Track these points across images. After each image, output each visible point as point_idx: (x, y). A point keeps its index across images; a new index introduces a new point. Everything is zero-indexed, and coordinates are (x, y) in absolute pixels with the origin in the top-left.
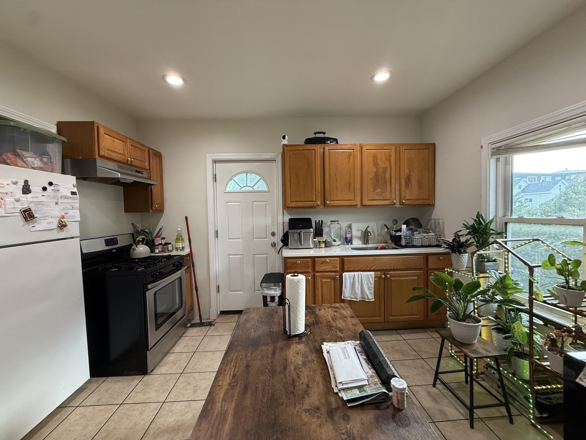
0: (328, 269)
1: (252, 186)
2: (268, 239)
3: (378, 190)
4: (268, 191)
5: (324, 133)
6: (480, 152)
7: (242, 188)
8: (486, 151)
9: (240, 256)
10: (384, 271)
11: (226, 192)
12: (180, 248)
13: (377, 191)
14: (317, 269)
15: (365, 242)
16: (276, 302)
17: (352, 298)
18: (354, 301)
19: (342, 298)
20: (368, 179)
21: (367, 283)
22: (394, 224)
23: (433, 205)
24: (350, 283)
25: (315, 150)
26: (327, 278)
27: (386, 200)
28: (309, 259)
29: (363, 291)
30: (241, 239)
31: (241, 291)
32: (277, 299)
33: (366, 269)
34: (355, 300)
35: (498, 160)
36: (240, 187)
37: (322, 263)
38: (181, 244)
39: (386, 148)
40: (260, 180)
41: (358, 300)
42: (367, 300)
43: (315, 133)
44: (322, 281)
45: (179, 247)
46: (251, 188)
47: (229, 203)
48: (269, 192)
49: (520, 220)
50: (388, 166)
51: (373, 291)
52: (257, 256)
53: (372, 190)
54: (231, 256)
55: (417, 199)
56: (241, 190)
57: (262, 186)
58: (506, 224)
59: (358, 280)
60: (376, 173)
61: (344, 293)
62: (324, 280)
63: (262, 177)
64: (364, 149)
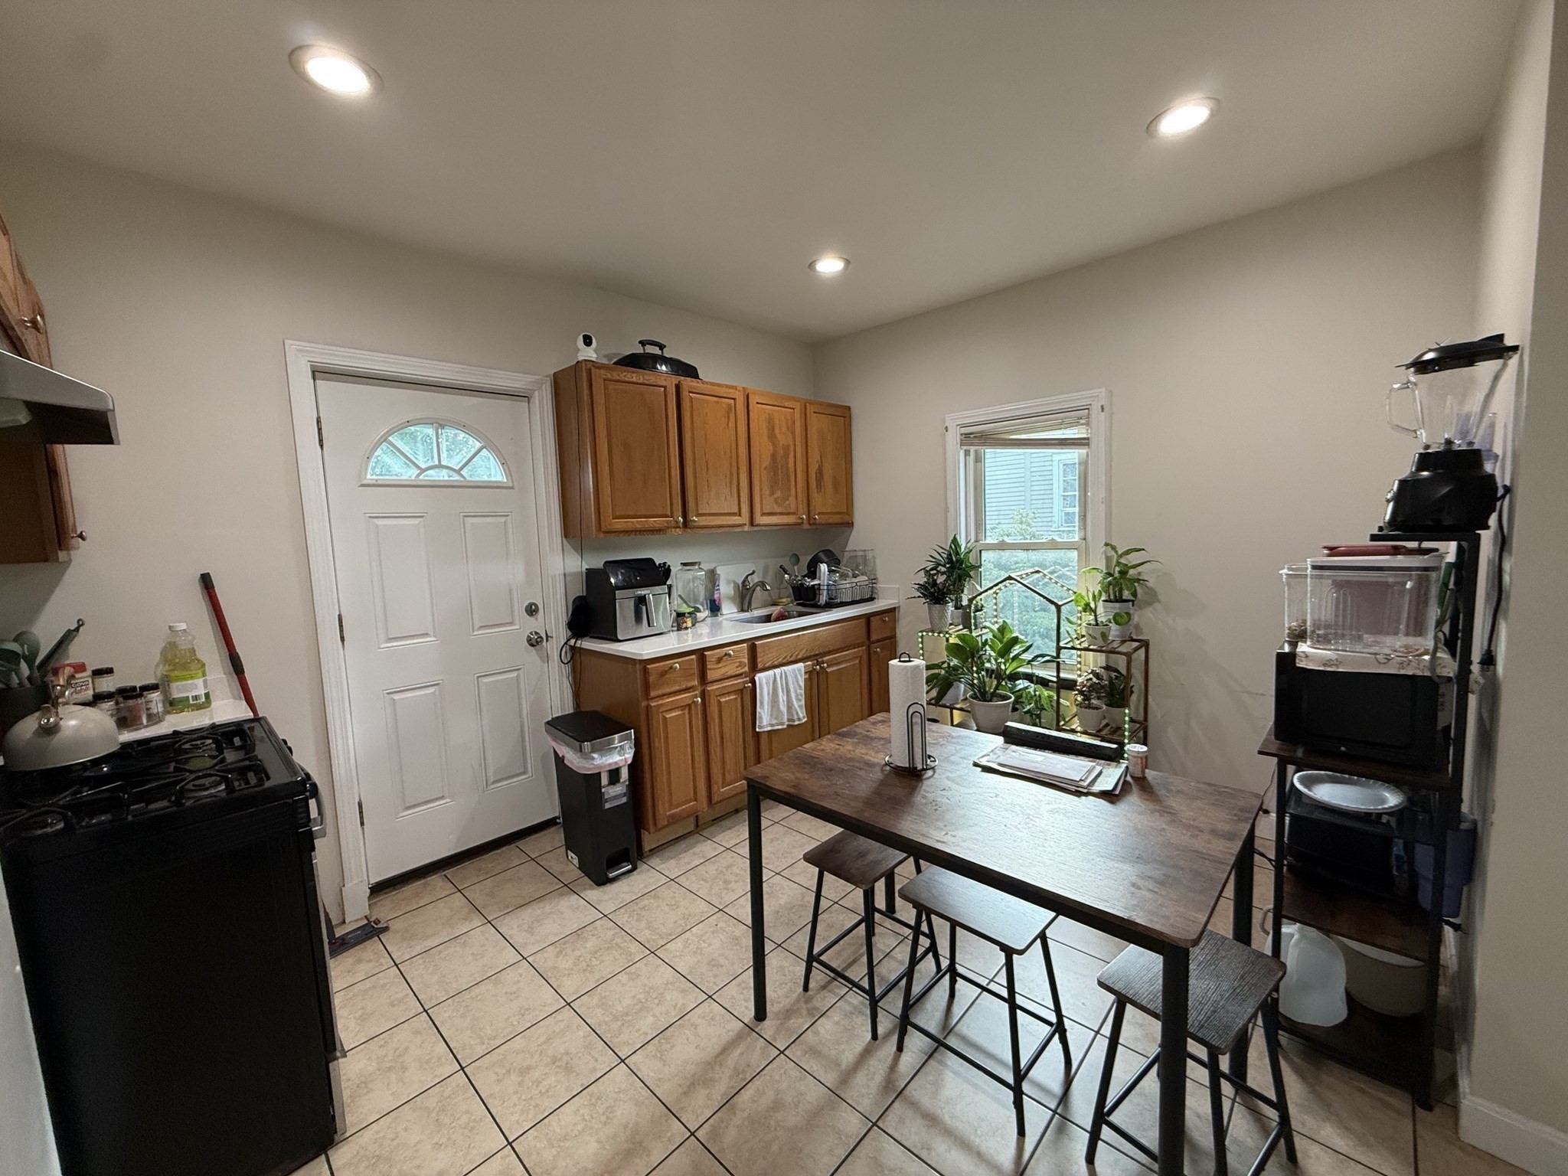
0: (730, 673)
1: (457, 468)
2: (517, 627)
3: (778, 494)
4: (510, 485)
5: (662, 347)
6: (944, 437)
7: (423, 471)
8: (953, 438)
9: (431, 690)
10: (815, 657)
11: (365, 482)
12: (196, 698)
13: (775, 496)
14: (711, 675)
15: (746, 607)
16: (624, 782)
17: (772, 725)
18: (778, 730)
19: (757, 730)
20: (760, 467)
21: (794, 687)
22: (795, 565)
23: (850, 525)
24: (769, 694)
25: (665, 387)
26: (728, 693)
27: (788, 514)
28: (693, 657)
29: (790, 707)
30: (430, 636)
31: (443, 798)
32: (625, 774)
33: (791, 659)
34: (780, 727)
35: (967, 453)
36: (418, 467)
37: (719, 660)
38: (200, 682)
39: (786, 404)
40: (479, 451)
41: (785, 726)
42: (796, 723)
43: (643, 343)
44: (720, 702)
45: (190, 695)
46: (455, 474)
47: (379, 522)
48: (512, 488)
49: (1002, 546)
50: (791, 443)
51: (803, 702)
52: (486, 680)
53: (767, 493)
54: (396, 697)
55: (832, 513)
56: (421, 477)
57: (489, 469)
58: (980, 551)
59: (782, 685)
60: (774, 456)
61: (761, 718)
62: (723, 700)
63: (489, 444)
64: (753, 400)
